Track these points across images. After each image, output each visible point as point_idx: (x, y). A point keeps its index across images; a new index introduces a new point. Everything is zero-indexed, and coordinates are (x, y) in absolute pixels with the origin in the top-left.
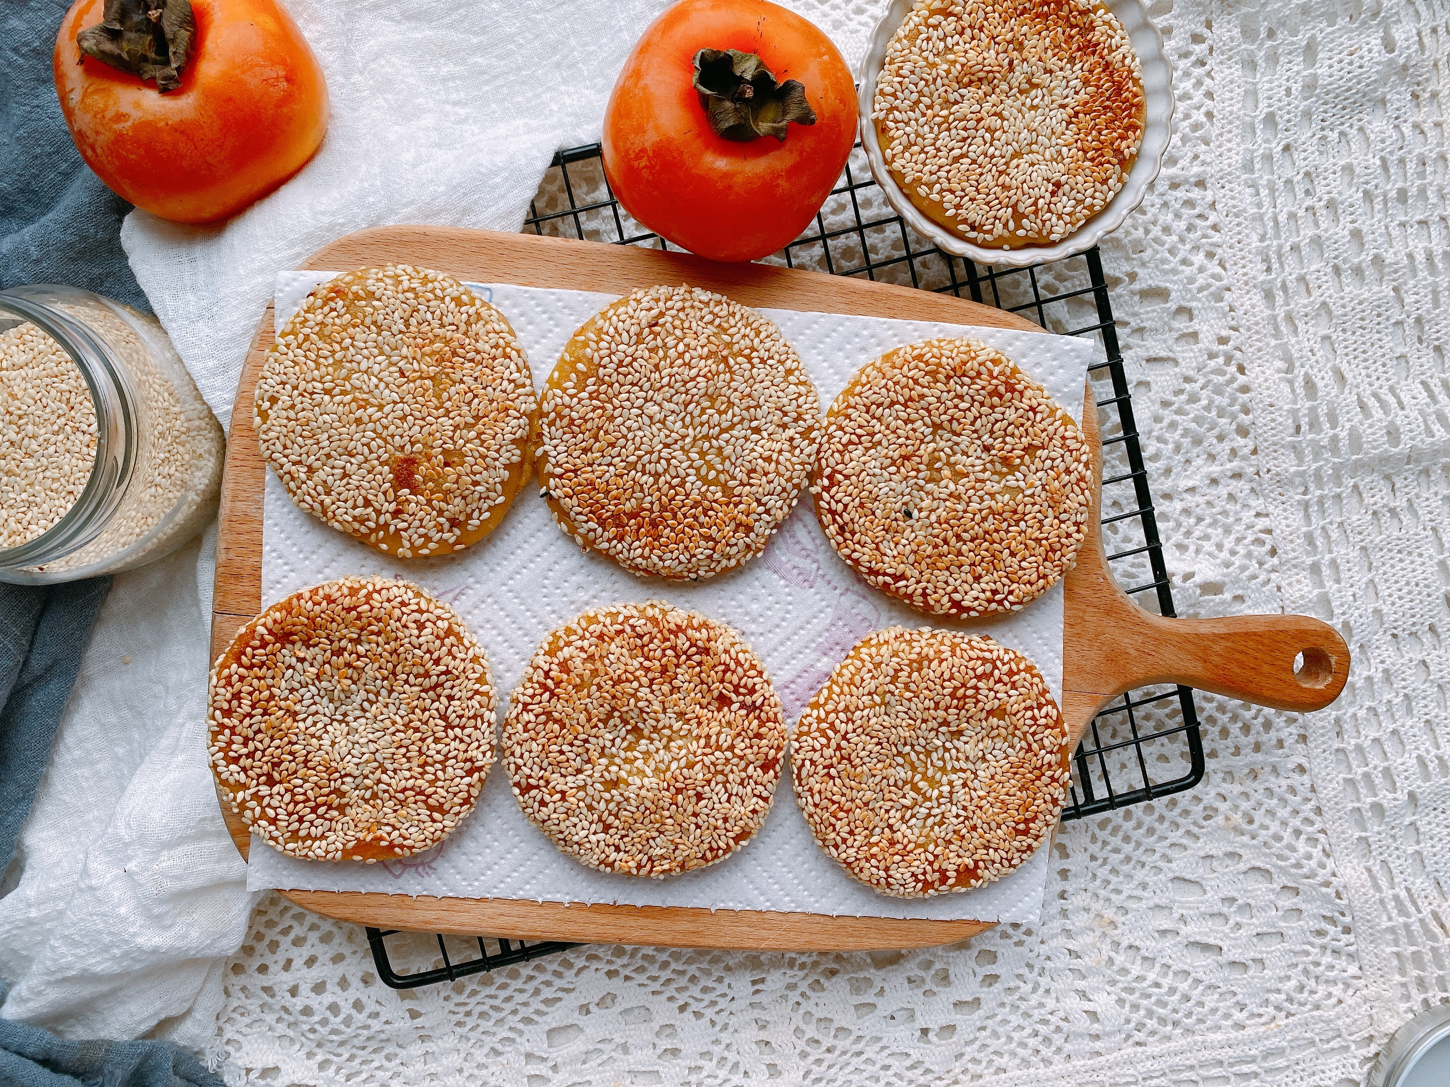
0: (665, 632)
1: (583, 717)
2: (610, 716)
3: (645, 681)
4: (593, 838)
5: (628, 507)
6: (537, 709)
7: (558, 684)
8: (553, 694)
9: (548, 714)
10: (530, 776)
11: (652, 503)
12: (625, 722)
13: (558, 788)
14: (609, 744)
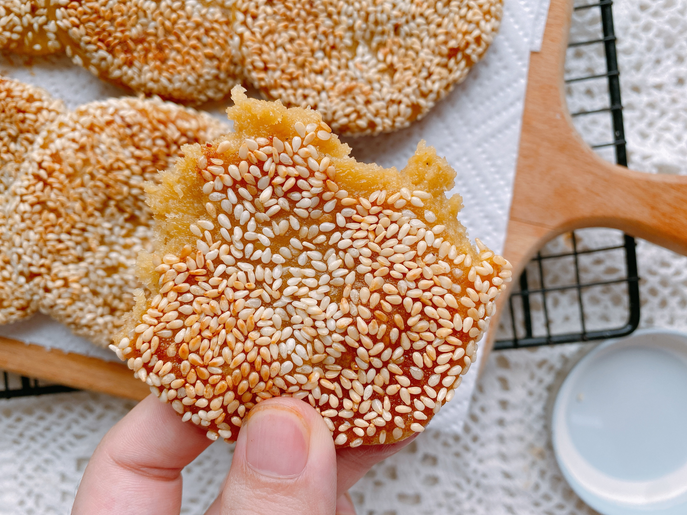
0: (155, 122)
1: (78, 206)
2: (105, 205)
3: (136, 169)
4: (100, 321)
5: (134, 32)
6: (31, 199)
7: (50, 174)
8: (46, 184)
9: (43, 203)
10: (30, 265)
11: (156, 28)
12: (121, 210)
13: (61, 275)
14: (107, 232)
